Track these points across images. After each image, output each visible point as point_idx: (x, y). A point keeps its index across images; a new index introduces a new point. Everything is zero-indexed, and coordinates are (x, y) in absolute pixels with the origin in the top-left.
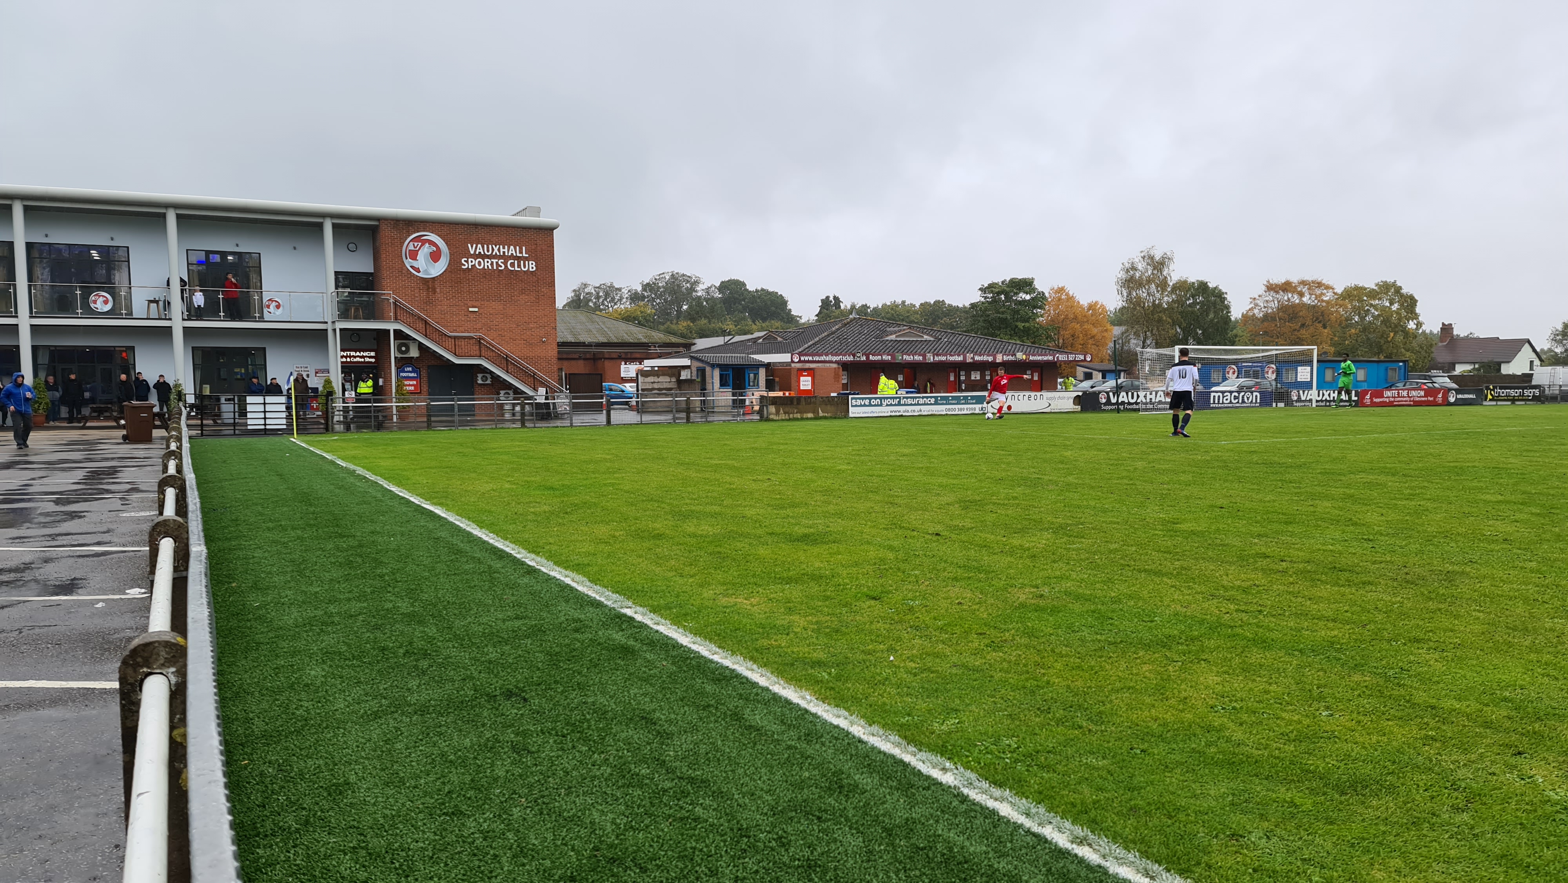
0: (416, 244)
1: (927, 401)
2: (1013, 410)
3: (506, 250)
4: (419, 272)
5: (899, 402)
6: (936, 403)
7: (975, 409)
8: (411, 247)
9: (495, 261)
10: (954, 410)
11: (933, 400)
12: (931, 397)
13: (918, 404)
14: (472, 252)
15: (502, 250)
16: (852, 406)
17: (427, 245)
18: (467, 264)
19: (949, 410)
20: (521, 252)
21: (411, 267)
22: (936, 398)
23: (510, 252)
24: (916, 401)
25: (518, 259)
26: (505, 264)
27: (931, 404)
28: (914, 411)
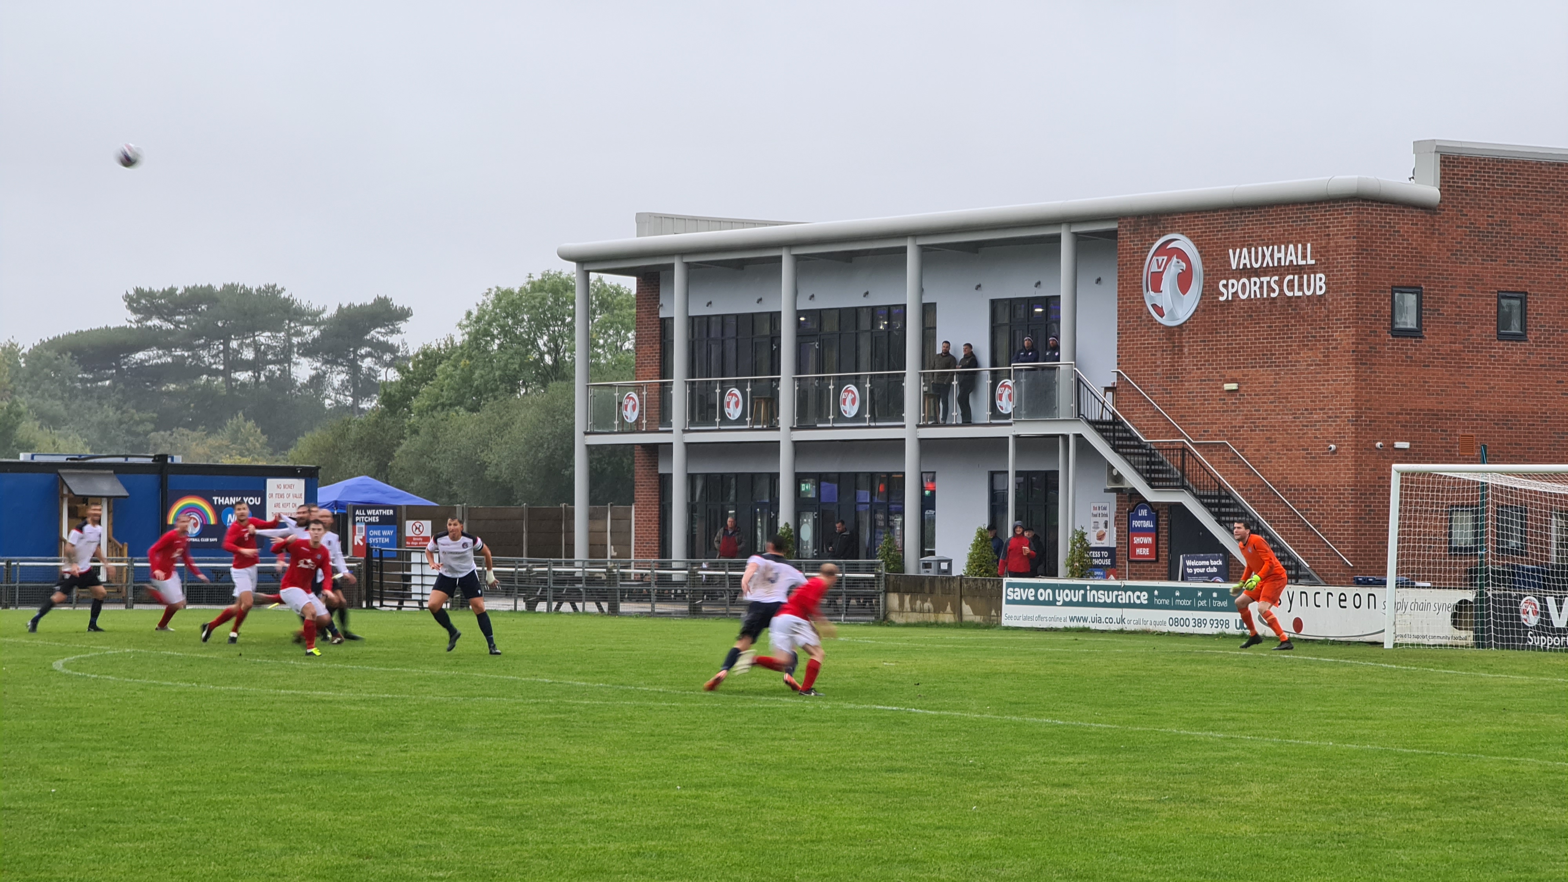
0: (1160, 258)
1: (1133, 597)
2: (1307, 631)
3: (1282, 255)
4: (1162, 315)
5: (1084, 596)
6: (1151, 605)
7: (1227, 623)
8: (1154, 268)
9: (1265, 279)
10: (1185, 622)
11: (1144, 597)
12: (1141, 589)
13: (1116, 605)
14: (1234, 267)
15: (1276, 255)
16: (1009, 602)
17: (1175, 259)
18: (1229, 288)
19: (1176, 622)
20: (1304, 257)
21: (1154, 306)
22: (1150, 590)
23: (1289, 258)
24: (1111, 598)
25: (1299, 270)
26: (1280, 283)
27: (1141, 606)
28: (1110, 620)
